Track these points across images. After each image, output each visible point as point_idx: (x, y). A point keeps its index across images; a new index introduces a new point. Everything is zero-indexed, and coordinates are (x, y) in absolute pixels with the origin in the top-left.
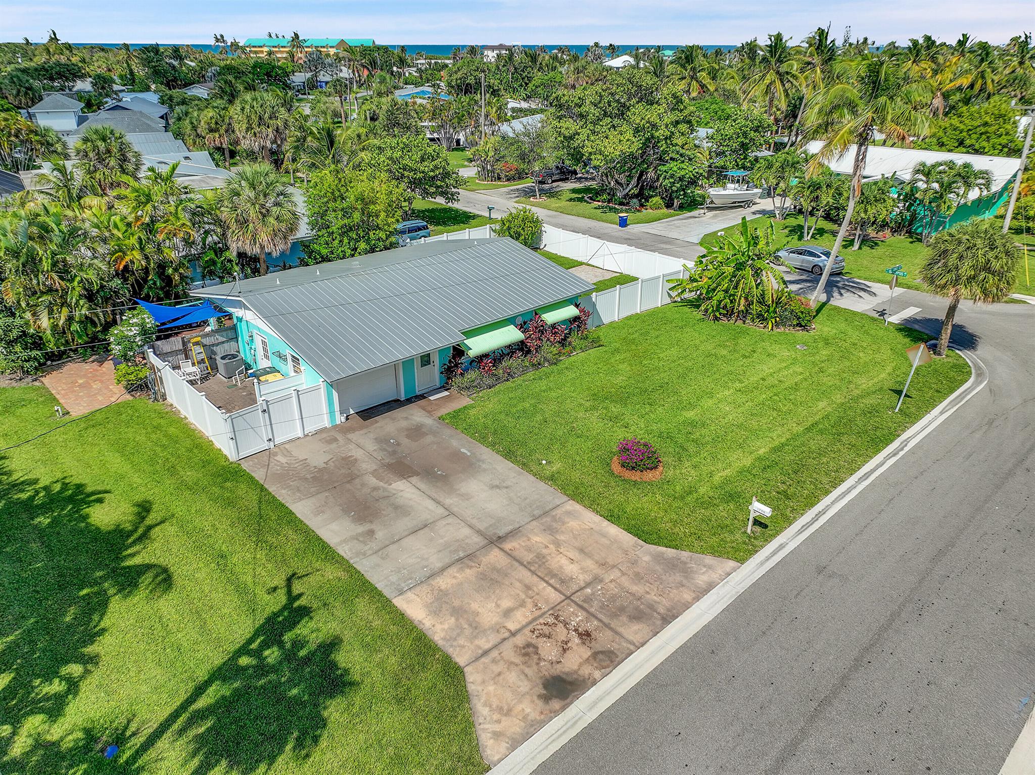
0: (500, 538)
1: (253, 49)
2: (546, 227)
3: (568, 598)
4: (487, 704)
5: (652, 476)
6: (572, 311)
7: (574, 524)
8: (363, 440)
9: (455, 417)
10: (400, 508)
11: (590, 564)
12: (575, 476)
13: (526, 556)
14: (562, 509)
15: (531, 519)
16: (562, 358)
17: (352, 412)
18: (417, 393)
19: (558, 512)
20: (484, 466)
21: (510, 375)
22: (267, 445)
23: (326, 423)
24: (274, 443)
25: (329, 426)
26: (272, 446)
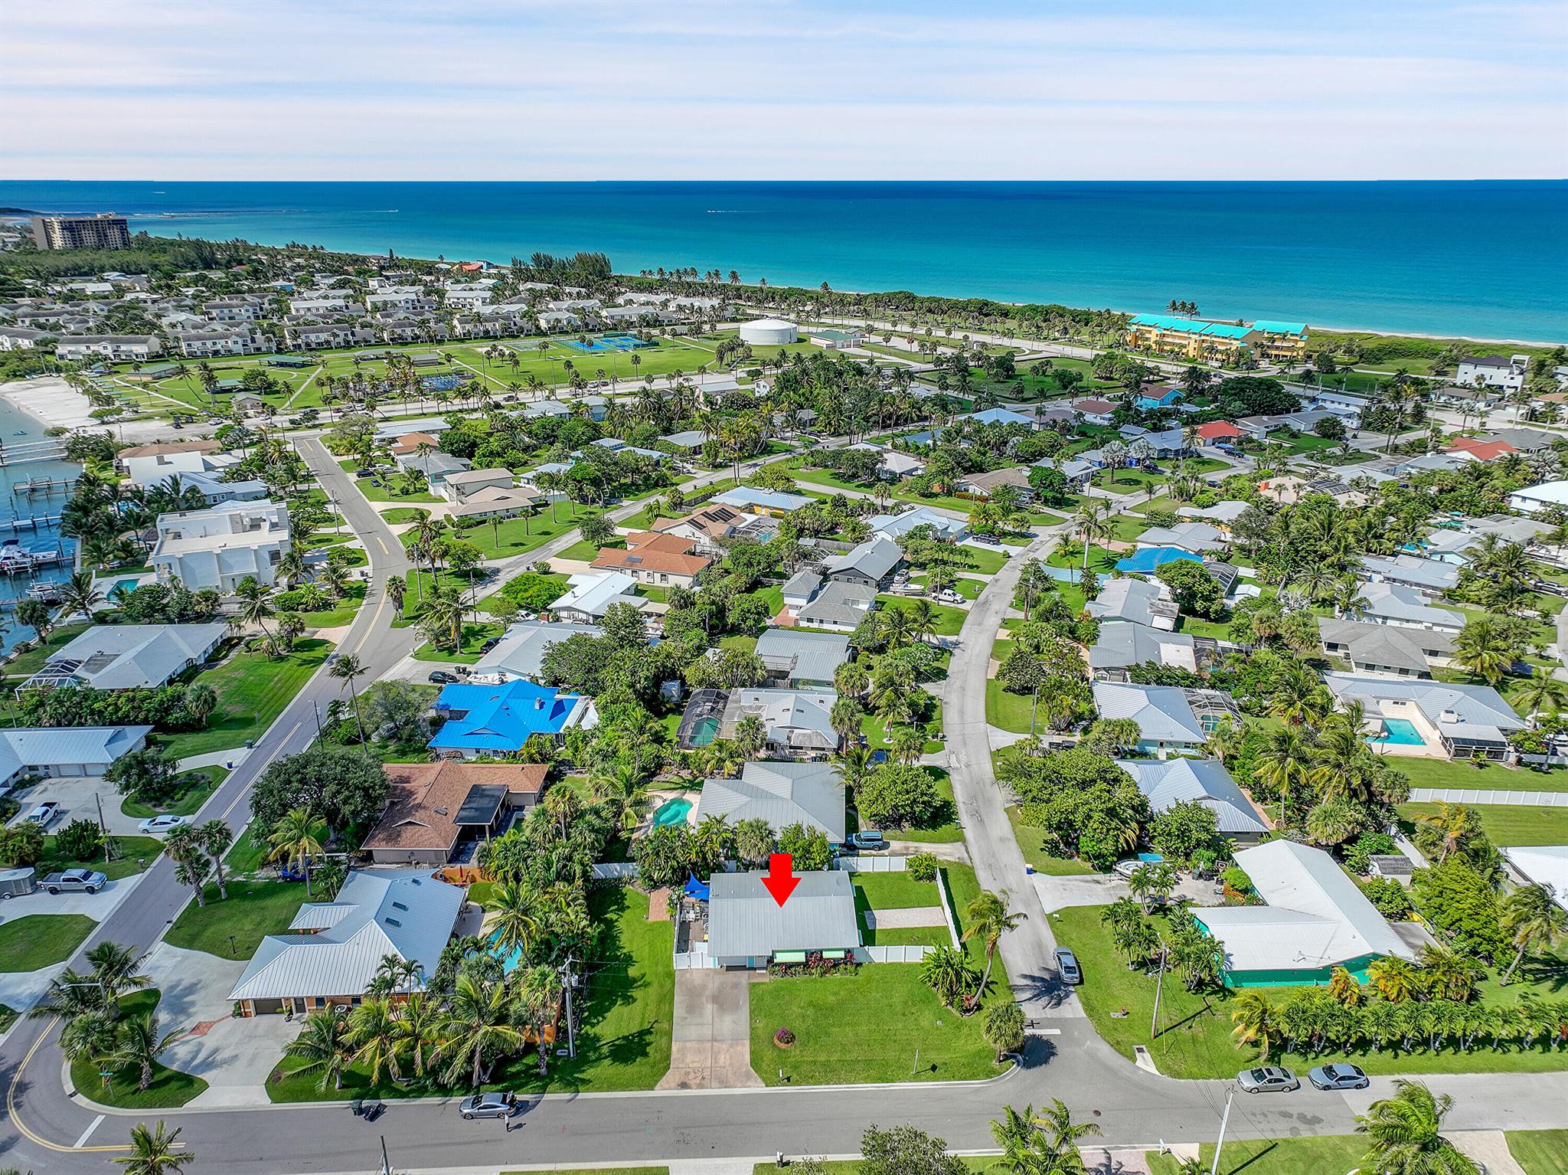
0: (716, 1040)
3: (711, 1067)
5: (783, 1046)
6: (841, 955)
7: (739, 1048)
8: (718, 980)
9: (754, 985)
10: (701, 1015)
11: (728, 1062)
12: (760, 1032)
13: (716, 1049)
14: (743, 1041)
15: (731, 1039)
16: (827, 975)
17: (725, 965)
18: (755, 967)
19: (741, 1041)
20: (740, 1012)
21: (794, 975)
22: (688, 968)
23: (712, 966)
24: (690, 967)
25: (713, 968)
26: (690, 969)
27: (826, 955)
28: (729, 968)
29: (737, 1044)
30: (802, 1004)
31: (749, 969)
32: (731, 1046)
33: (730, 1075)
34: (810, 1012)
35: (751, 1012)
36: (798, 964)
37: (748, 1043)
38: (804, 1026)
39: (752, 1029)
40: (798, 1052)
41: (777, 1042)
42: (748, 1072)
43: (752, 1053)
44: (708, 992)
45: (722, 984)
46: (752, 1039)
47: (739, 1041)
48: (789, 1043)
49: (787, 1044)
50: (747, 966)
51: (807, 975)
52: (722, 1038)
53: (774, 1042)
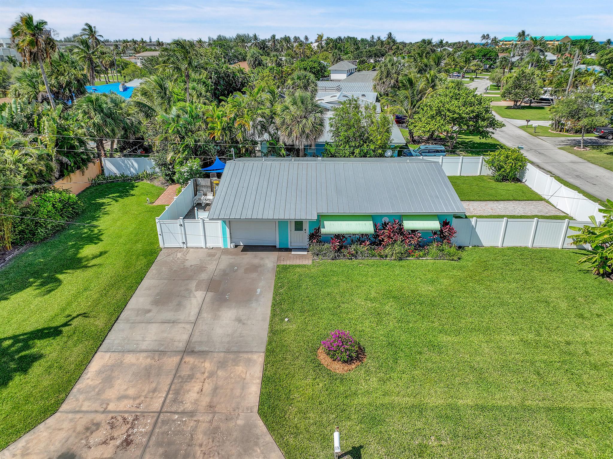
0: (193, 351)
1: (504, 43)
2: (529, 166)
3: (160, 412)
4: (28, 442)
5: (338, 368)
6: (435, 225)
7: (240, 369)
8: (225, 261)
9: (285, 268)
10: (179, 306)
11: (205, 401)
12: (289, 339)
13: (185, 371)
14: (250, 356)
15: (225, 350)
16: (410, 258)
17: (242, 244)
18: (290, 247)
19: (245, 356)
20: (254, 305)
21: (354, 256)
22: (182, 245)
23: (221, 245)
24: (187, 245)
25: (223, 247)
26: (185, 247)
27: (408, 225)
28: (247, 248)
29: (236, 362)
30: (373, 294)
31: (281, 250)
32: (222, 364)
33: (200, 437)
34: (389, 306)
35: (275, 305)
36: (361, 239)
37: (259, 359)
38: (381, 331)
39: (273, 332)
40: (374, 381)
41: (324, 358)
42: (249, 427)
43: (266, 380)
44: (204, 276)
45: (231, 266)
46: (270, 352)
47: (241, 355)
48: (353, 362)
49: (347, 365)
50: (278, 247)
51: (376, 257)
52: (207, 349)
53: (319, 359)
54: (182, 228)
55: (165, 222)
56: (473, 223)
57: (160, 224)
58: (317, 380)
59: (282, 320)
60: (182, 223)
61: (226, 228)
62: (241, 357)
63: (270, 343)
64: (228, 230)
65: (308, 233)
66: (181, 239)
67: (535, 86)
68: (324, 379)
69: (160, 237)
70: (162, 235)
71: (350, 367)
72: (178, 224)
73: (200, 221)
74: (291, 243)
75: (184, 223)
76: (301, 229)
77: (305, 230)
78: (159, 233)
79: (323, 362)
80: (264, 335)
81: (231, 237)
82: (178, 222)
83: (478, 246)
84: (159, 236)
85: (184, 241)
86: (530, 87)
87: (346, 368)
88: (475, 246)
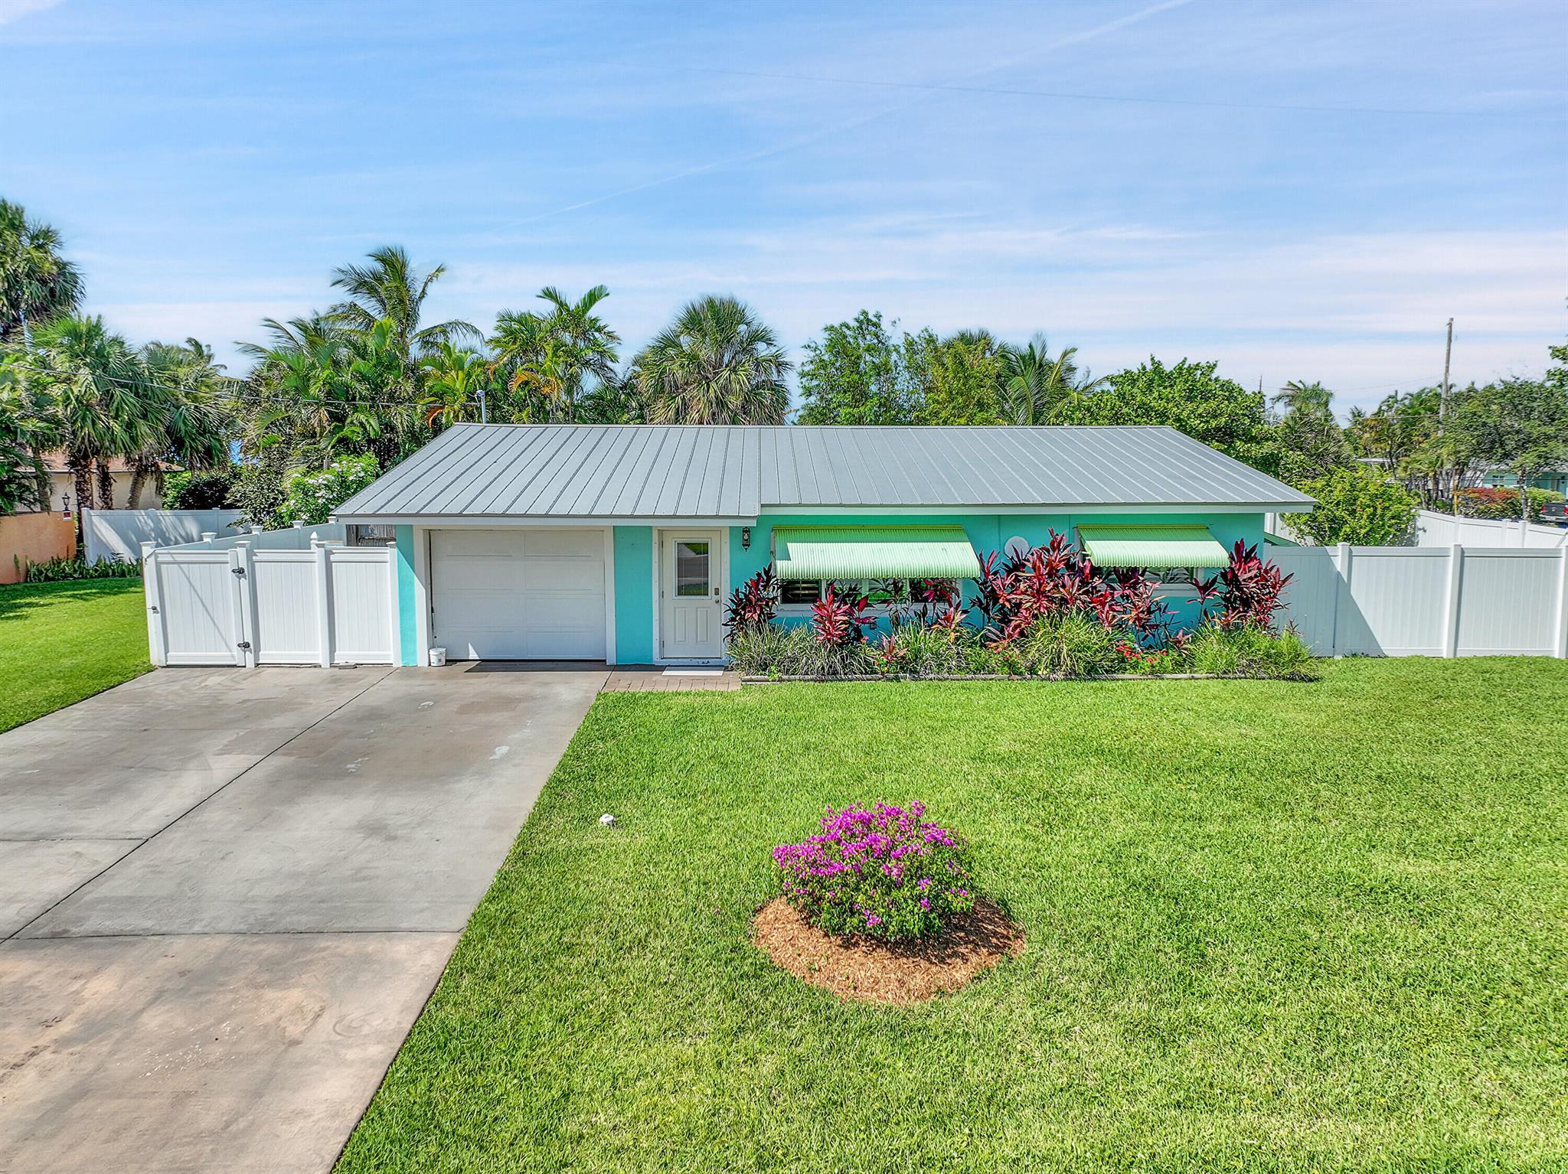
0: (62, 935)
5: (872, 978)
7: (288, 999)
8: (391, 691)
9: (631, 699)
10: (111, 793)
14: (371, 945)
15: (243, 927)
16: (1126, 676)
17: (473, 655)
18: (656, 659)
19: (348, 946)
20: (465, 785)
21: (908, 666)
22: (237, 656)
23: (391, 655)
24: (257, 657)
25: (398, 664)
26: (250, 664)
27: (1104, 551)
28: (493, 666)
31: (621, 668)
32: (192, 983)
35: (561, 782)
39: (528, 858)
41: (789, 942)
44: (281, 721)
45: (411, 700)
46: (490, 925)
47: (323, 945)
48: (955, 954)
49: (923, 964)
50: (611, 660)
51: (993, 672)
52: (148, 924)
53: (763, 947)
54: (244, 582)
55: (179, 558)
56: (1339, 564)
57: (158, 565)
58: (749, 1040)
59: (588, 820)
60: (243, 564)
61: (412, 583)
62: (325, 949)
63: (501, 890)
64: (420, 592)
65: (726, 595)
66: (235, 630)
67: (1340, 447)
68: (793, 1034)
69: (153, 621)
70: (161, 610)
71: (942, 975)
72: (229, 568)
73: (315, 557)
74: (662, 644)
75: (252, 564)
76: (701, 589)
77: (717, 592)
78: (149, 604)
79: (783, 955)
80: (484, 874)
81: (432, 625)
82: (228, 558)
83: (1366, 652)
84: (150, 612)
85: (249, 639)
86: (1326, 449)
87: (918, 981)
88: (1355, 655)
